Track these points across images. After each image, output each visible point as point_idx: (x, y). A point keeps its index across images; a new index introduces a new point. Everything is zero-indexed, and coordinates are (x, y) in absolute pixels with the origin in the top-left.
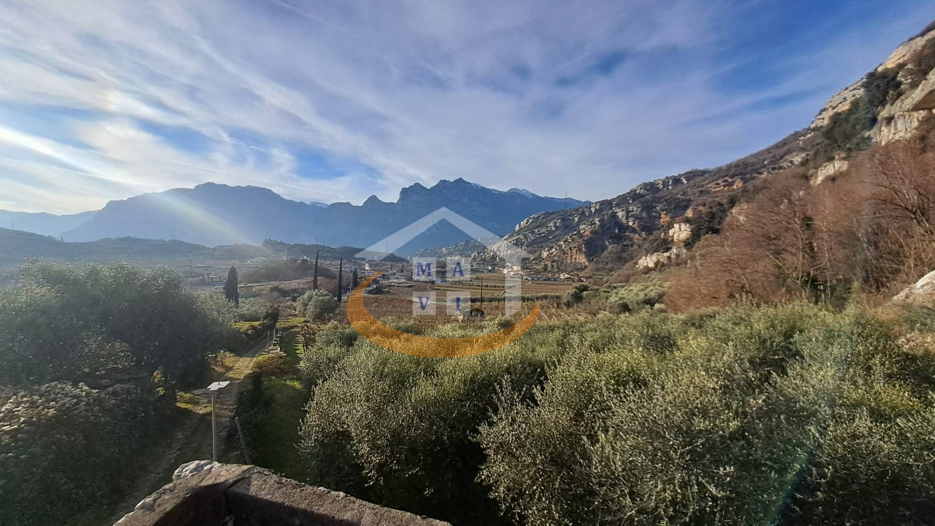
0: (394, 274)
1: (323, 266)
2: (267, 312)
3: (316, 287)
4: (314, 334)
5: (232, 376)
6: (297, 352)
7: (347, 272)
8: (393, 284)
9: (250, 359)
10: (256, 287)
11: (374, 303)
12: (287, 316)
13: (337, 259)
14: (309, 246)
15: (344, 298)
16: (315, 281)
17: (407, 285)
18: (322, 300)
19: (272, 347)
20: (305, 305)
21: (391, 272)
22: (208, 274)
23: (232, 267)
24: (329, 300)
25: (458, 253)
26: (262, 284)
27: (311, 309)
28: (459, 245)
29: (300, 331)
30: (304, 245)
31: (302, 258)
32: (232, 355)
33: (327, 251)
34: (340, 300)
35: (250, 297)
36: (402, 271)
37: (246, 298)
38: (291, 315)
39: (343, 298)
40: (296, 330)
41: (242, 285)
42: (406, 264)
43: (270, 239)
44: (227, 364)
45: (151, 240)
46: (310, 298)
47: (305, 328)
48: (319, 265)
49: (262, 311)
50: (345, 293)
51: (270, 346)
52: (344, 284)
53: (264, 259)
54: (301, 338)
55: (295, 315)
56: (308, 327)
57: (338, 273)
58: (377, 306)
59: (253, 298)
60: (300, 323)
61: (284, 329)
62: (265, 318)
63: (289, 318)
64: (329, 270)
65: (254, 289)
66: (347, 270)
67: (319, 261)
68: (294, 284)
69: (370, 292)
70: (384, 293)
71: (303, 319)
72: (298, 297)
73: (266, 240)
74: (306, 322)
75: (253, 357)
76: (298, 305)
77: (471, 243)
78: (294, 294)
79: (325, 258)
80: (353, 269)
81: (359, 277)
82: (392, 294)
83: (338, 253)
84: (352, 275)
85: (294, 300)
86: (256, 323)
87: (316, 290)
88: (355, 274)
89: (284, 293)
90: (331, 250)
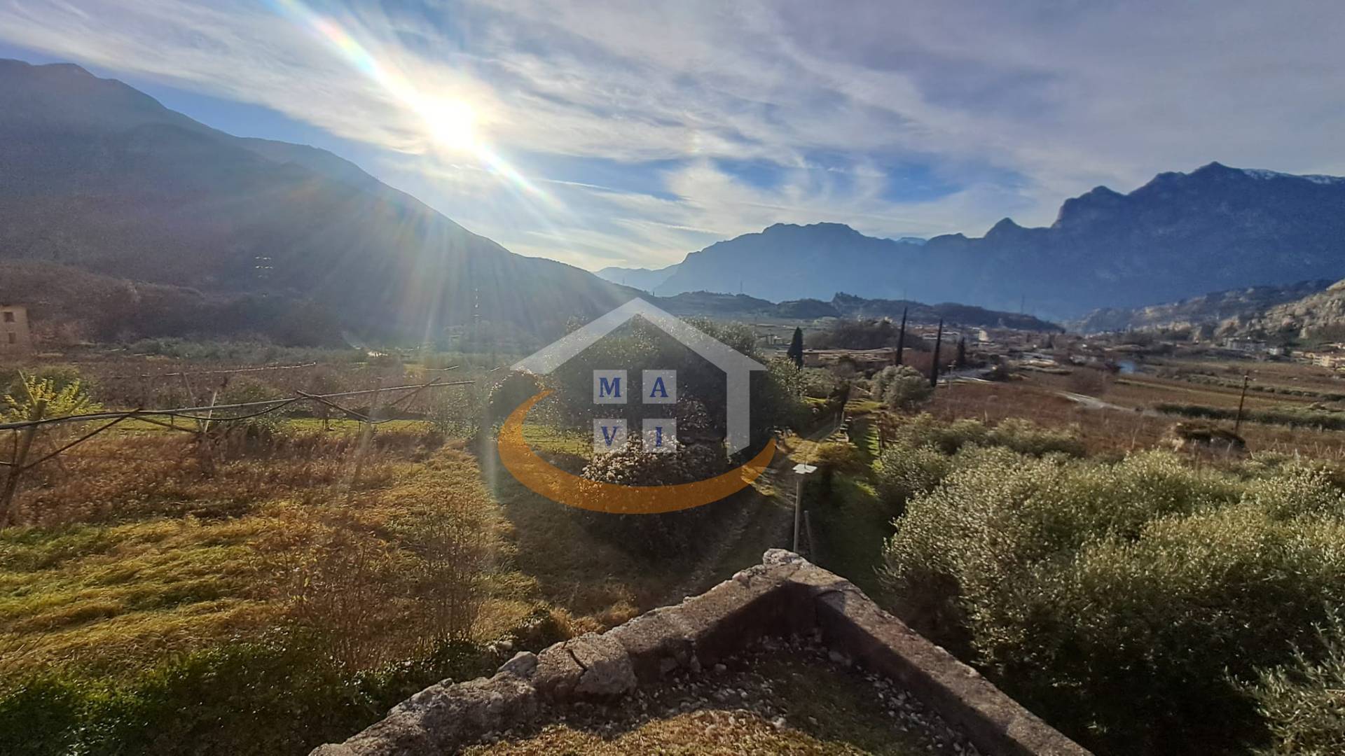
0: (1033, 350)
1: (912, 332)
2: (835, 389)
3: (899, 361)
4: (895, 427)
5: (794, 459)
6: (870, 446)
7: (947, 343)
8: (1029, 367)
9: (812, 443)
10: (823, 355)
11: (990, 394)
12: (860, 397)
13: (934, 321)
14: (894, 303)
15: (941, 381)
16: (900, 352)
17: (1057, 370)
18: (909, 380)
19: (839, 434)
20: (883, 385)
21: (1026, 347)
22: (772, 335)
23: (798, 329)
24: (918, 382)
25: (1184, 317)
26: (830, 351)
27: (891, 392)
28: (1189, 301)
29: (874, 420)
30: (886, 301)
31: (881, 320)
32: (794, 434)
33: (918, 310)
34: (934, 383)
35: (815, 367)
36: (1050, 346)
37: (811, 367)
38: (864, 397)
39: (938, 381)
40: (869, 417)
41: (807, 351)
42: (1059, 334)
43: (842, 293)
44: (789, 444)
45: (720, 295)
46: (891, 376)
47: (883, 416)
48: (905, 330)
49: (830, 386)
50: (943, 374)
51: (836, 432)
52: (942, 360)
53: (834, 319)
54: (876, 430)
55: (869, 398)
56: (886, 416)
57: (934, 345)
58: (995, 400)
59: (818, 369)
60: (875, 409)
61: (854, 414)
62: (831, 396)
63: (861, 399)
64: (921, 338)
65: (820, 358)
66: (949, 339)
67: (906, 324)
68: (870, 355)
69: (985, 376)
70: (1010, 380)
71: (879, 404)
72: (874, 373)
73: (837, 295)
74: (882, 408)
75: (817, 442)
76: (873, 383)
77: (1224, 297)
78: (869, 369)
79: (915, 321)
80: (959, 338)
81: (968, 351)
82: (1026, 383)
83: (935, 313)
84: (955, 348)
85: (869, 376)
86: (822, 401)
87: (900, 367)
88: (962, 346)
89: (857, 365)
90: (927, 309)
